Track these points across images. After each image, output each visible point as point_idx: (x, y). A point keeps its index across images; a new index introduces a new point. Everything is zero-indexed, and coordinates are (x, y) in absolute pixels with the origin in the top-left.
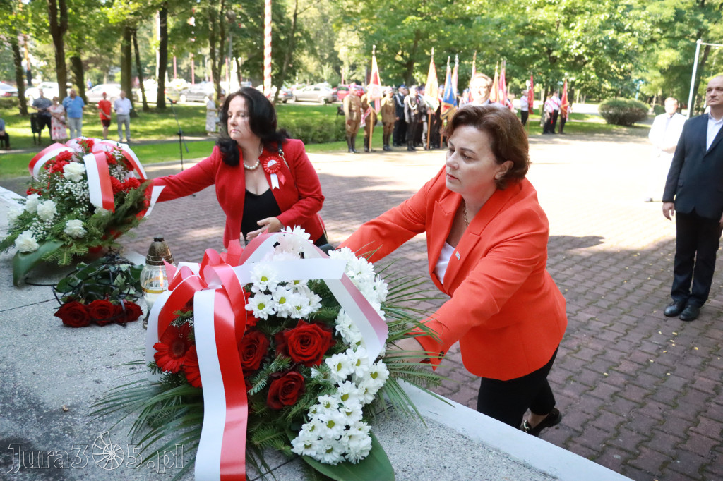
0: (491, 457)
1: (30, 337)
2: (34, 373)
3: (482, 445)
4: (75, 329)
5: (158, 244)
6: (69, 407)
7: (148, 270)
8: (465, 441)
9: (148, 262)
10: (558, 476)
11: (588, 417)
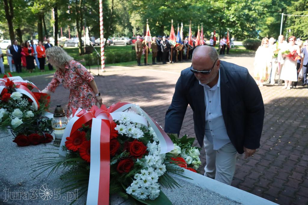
0: (211, 196)
1: (3, 152)
2: (5, 169)
3: (207, 190)
4: (23, 147)
5: (59, 108)
6: (22, 183)
7: (55, 120)
8: (200, 189)
9: (54, 116)
10: (242, 202)
11: (246, 174)
